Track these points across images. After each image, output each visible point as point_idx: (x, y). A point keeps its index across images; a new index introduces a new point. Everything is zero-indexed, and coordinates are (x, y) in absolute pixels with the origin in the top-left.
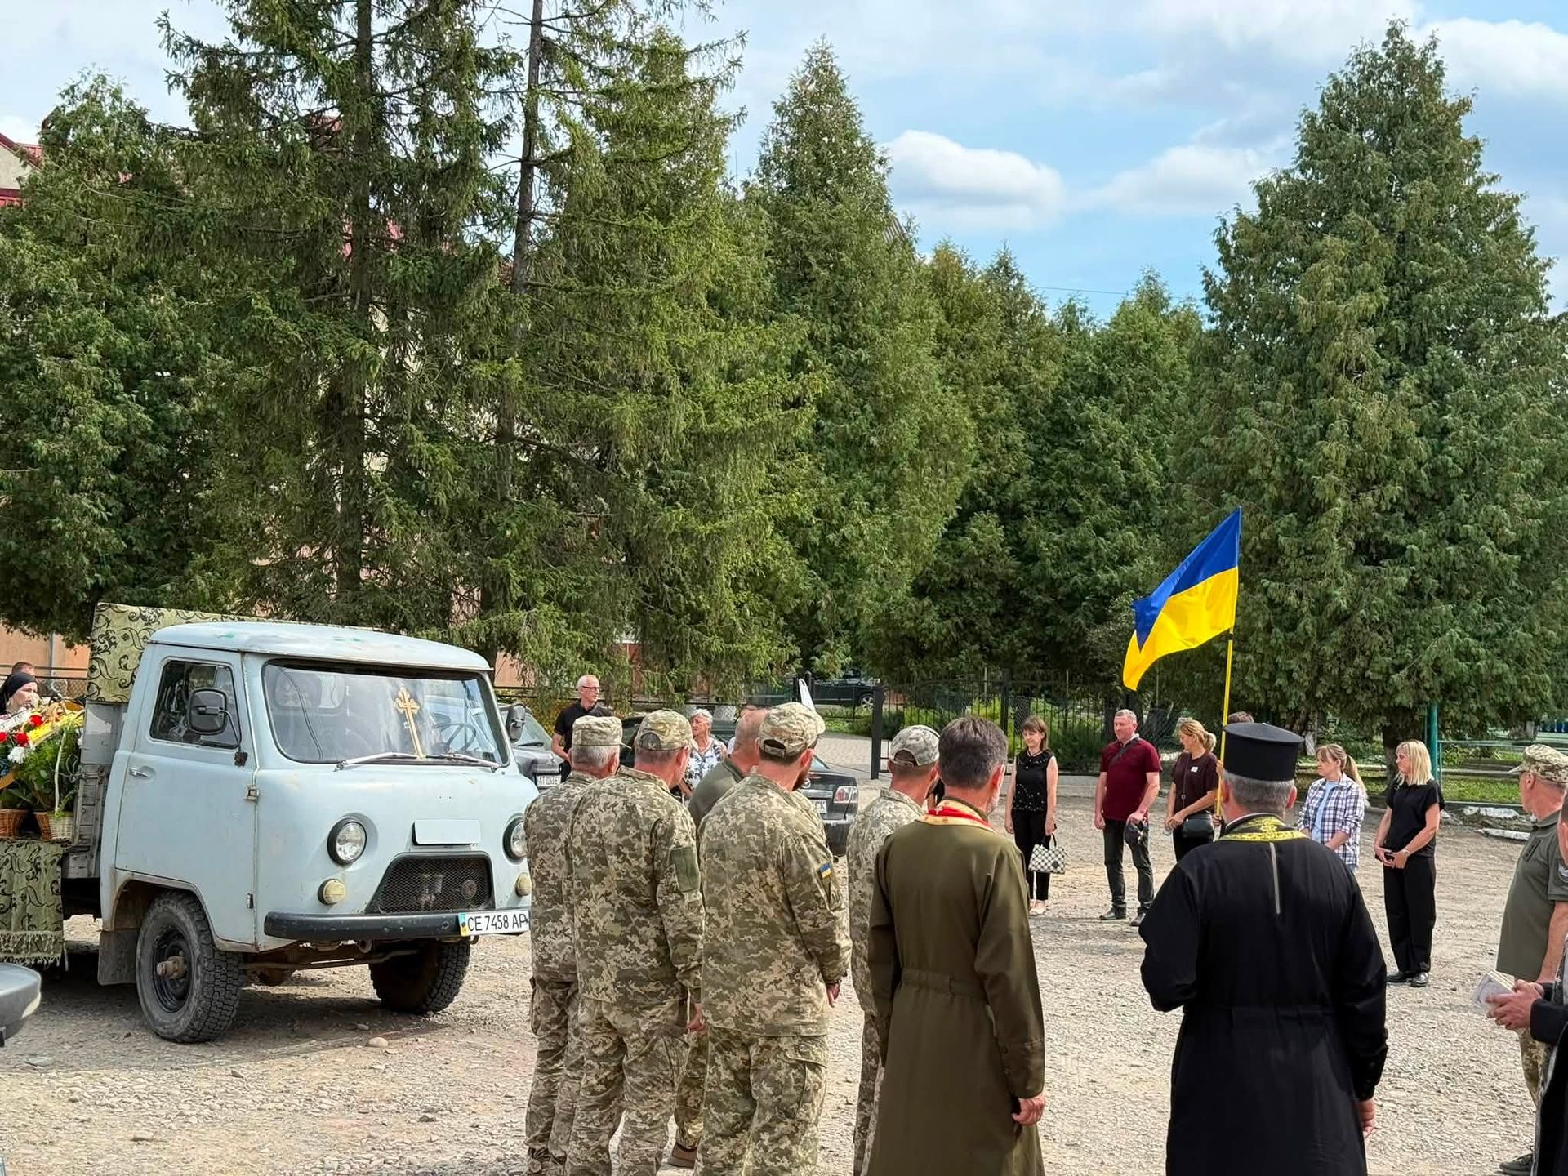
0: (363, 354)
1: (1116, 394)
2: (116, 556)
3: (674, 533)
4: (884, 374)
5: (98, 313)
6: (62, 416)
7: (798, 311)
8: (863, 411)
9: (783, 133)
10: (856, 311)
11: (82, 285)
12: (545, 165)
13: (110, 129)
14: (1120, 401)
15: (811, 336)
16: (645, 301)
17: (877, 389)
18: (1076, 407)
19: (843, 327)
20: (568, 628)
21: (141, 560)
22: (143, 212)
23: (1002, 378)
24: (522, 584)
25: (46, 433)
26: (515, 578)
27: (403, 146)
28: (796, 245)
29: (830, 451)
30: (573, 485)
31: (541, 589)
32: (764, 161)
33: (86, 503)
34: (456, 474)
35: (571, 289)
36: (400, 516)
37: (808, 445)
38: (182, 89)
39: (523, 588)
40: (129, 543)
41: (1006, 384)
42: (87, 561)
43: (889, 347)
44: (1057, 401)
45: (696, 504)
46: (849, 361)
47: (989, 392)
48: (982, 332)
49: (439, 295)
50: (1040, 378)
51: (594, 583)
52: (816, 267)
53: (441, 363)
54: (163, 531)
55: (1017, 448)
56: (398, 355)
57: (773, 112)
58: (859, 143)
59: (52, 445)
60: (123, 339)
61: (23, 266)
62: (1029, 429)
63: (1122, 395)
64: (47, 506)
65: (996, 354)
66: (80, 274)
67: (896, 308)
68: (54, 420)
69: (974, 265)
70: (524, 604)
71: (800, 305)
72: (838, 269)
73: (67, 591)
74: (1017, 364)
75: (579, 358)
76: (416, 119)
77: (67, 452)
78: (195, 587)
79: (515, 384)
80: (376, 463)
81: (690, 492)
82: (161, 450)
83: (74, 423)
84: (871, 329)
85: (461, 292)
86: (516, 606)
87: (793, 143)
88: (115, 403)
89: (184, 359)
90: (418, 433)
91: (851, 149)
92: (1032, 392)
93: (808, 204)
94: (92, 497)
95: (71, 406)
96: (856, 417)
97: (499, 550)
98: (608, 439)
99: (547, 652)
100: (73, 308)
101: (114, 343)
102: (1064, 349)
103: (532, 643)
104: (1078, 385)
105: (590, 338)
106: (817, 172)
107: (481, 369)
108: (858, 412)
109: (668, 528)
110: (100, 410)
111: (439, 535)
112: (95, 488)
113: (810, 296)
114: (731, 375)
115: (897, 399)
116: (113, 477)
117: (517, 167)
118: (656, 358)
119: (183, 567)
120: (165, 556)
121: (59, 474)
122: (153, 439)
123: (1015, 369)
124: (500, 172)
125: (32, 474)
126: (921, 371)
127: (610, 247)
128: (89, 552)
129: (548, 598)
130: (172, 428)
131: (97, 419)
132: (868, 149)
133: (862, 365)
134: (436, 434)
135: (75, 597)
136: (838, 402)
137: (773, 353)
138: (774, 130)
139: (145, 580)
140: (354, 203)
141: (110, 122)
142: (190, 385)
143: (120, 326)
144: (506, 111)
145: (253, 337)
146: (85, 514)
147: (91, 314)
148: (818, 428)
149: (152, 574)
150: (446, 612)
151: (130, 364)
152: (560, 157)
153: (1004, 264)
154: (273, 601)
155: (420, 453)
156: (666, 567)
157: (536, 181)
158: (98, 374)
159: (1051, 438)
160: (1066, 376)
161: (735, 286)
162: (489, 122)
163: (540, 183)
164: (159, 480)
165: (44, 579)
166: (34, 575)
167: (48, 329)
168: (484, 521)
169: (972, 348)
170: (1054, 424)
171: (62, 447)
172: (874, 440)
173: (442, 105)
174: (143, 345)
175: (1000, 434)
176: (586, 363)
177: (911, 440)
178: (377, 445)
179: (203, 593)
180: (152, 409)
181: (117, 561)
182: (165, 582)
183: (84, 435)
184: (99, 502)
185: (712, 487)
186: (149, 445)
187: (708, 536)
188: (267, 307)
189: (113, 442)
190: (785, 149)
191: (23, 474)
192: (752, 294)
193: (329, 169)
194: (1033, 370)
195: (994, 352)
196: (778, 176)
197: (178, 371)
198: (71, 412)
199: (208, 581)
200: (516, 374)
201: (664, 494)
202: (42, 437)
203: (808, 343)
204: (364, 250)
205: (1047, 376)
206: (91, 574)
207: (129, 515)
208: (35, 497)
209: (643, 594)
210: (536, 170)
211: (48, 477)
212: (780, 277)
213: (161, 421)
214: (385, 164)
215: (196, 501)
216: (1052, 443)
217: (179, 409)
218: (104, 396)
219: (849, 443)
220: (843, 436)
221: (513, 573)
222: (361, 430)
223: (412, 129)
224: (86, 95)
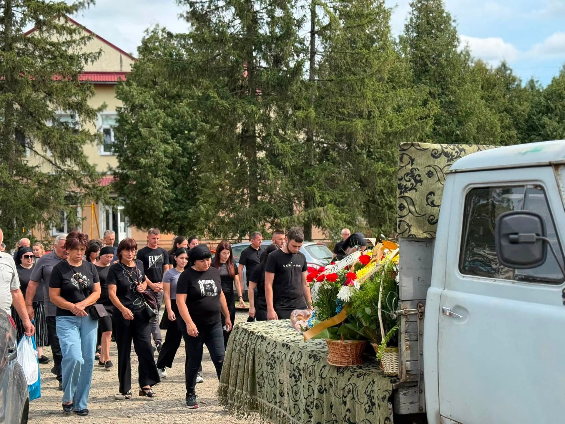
0: (252, 110)
1: (555, 113)
2: (172, 200)
3: (379, 173)
4: (460, 106)
5: (161, 111)
6: (150, 149)
7: (423, 83)
8: (453, 121)
9: (413, 14)
10: (447, 81)
11: (155, 101)
12: (320, 33)
13: (161, 43)
14: (556, 115)
15: (430, 93)
16: (362, 80)
17: (457, 112)
18: (538, 119)
19: (442, 89)
20: (339, 213)
21: (180, 201)
22: (169, 64)
23: (506, 110)
24: (320, 196)
25: (145, 156)
26: (317, 195)
27: (264, 30)
28: (421, 58)
29: (440, 138)
30: (338, 159)
31: (327, 198)
32: (407, 26)
33: (160, 181)
34: (293, 155)
35: (332, 80)
36: (272, 172)
37: (431, 136)
38: (183, 18)
39: (321, 198)
40: (176, 195)
41: (508, 112)
42: (162, 202)
43: (462, 94)
44: (530, 117)
45: (387, 162)
46: (446, 102)
47: (501, 116)
48: (497, 92)
49: (281, 86)
50: (522, 109)
51: (348, 195)
52: (430, 65)
53: (283, 112)
54: (188, 190)
55: (514, 137)
56: (267, 112)
57: (409, 6)
58: (445, 15)
59: (147, 160)
60: (170, 120)
61: (133, 96)
62: (519, 129)
63: (557, 113)
64: (146, 183)
65: (503, 101)
66: (154, 97)
67: (464, 79)
68: (147, 151)
69: (492, 67)
70: (321, 205)
71: (424, 81)
72: (439, 65)
73: (156, 214)
74: (512, 104)
75: (337, 108)
76: (269, 20)
77: (152, 162)
78: (200, 210)
79: (312, 118)
80: (261, 154)
81: (385, 158)
82: (186, 159)
83: (154, 151)
84: (454, 88)
85: (289, 83)
86: (318, 206)
87: (418, 18)
88: (168, 144)
89: (192, 125)
90: (277, 139)
91: (442, 17)
92: (518, 115)
93: (425, 40)
94: (162, 179)
95: (153, 146)
96: (450, 123)
97: (310, 184)
98: (350, 137)
99: (333, 223)
100: (152, 110)
101: (167, 122)
102: (531, 97)
103: (326, 219)
104: (538, 110)
105: (341, 99)
106: (428, 27)
107: (299, 113)
108: (451, 121)
109: (377, 170)
110: (163, 147)
111: (287, 179)
112: (163, 175)
113: (428, 77)
114: (398, 109)
115: (466, 115)
116: (169, 171)
117: (309, 34)
118: (368, 102)
119: (196, 202)
120: (189, 199)
121: (150, 171)
122: (183, 156)
123: (511, 106)
124: (303, 37)
125: (140, 171)
126: (476, 102)
127: (347, 63)
128: (162, 199)
129: (330, 202)
130: (189, 151)
131: (162, 150)
132: (448, 16)
133: (451, 102)
134: (283, 140)
135: (158, 216)
136: (443, 117)
137: (415, 100)
138: (410, 13)
139: (183, 208)
140: (247, 53)
141: (162, 40)
142: (195, 135)
143: (168, 115)
144: (304, 13)
145: (212, 108)
146: (160, 185)
147: (158, 111)
148: (435, 129)
149: (185, 207)
150: (291, 210)
151: (173, 129)
152: (325, 28)
153: (504, 65)
154: (227, 211)
155: (278, 147)
156: (377, 187)
157: (317, 39)
158: (161, 133)
159: (528, 132)
160: (532, 107)
161: (398, 75)
162: (297, 18)
163: (318, 40)
164: (186, 171)
165: (148, 210)
166: (144, 209)
167: (143, 118)
168: (304, 173)
169: (493, 99)
170: (528, 127)
171: (151, 161)
172: (458, 132)
173: (279, 13)
174: (177, 121)
175: (507, 132)
176: (340, 110)
177: (474, 131)
178: (261, 148)
179: (203, 212)
180: (182, 146)
181: (172, 202)
182: (190, 208)
183: (158, 156)
184: (164, 180)
185: (393, 155)
186: (181, 158)
187: (393, 172)
188: (216, 95)
189: (168, 157)
190: (414, 21)
191: (137, 172)
192: (405, 78)
193: (237, 41)
194: (519, 106)
195: (502, 100)
196: (412, 32)
197: (190, 130)
198: (153, 148)
199: (204, 207)
200: (313, 114)
201: (374, 159)
202: (144, 158)
203: (429, 96)
204: (252, 72)
205: (525, 108)
206: (163, 207)
207: (175, 185)
208: (142, 180)
209: (368, 198)
210: (316, 35)
211: (146, 172)
212: (415, 71)
213: (185, 149)
214: (258, 37)
215: (199, 178)
216: (528, 134)
217: (191, 144)
218: (165, 141)
219: (447, 134)
220: (445, 131)
221: (316, 193)
222: (255, 142)
223: (268, 23)
224: (153, 32)
